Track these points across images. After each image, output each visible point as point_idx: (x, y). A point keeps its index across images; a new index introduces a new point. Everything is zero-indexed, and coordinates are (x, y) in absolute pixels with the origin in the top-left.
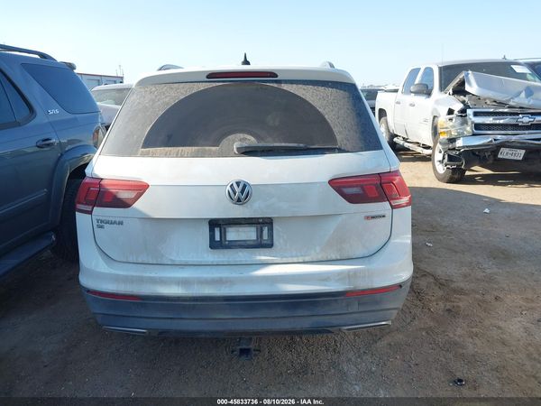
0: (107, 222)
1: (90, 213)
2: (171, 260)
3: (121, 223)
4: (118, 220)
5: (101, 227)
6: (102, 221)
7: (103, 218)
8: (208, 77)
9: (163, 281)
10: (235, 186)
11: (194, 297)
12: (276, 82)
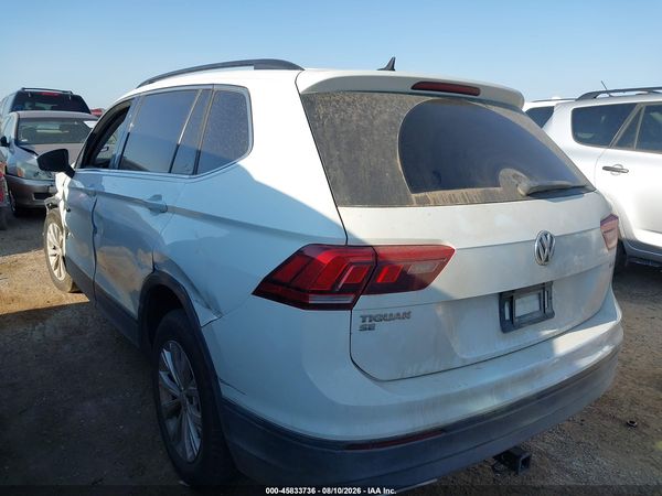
0: (383, 318)
1: (349, 307)
2: (464, 360)
3: (407, 315)
4: (401, 311)
5: (371, 328)
6: (372, 318)
7: (373, 313)
8: (413, 88)
9: (475, 394)
10: (544, 238)
11: (512, 404)
12: (480, 101)
